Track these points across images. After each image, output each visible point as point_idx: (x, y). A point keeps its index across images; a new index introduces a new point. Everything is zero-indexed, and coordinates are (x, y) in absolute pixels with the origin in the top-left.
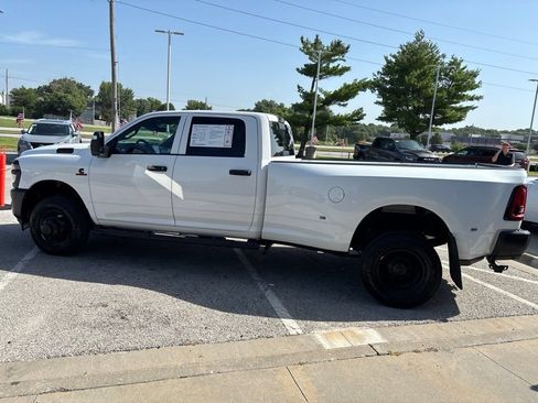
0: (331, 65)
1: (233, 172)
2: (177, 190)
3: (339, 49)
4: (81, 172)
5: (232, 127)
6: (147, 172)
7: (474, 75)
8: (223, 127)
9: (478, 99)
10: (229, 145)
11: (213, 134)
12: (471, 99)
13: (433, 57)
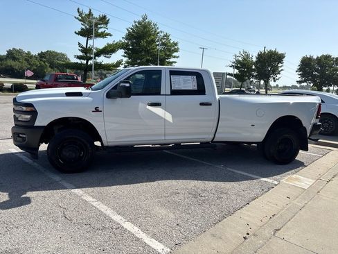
0: (100, 31)
1: (202, 104)
2: (169, 117)
3: (104, 20)
4: (97, 110)
5: (195, 77)
6: (148, 107)
7: (176, 44)
8: (190, 77)
9: (177, 57)
10: (196, 88)
11: (185, 82)
12: (174, 57)
13: (155, 31)
